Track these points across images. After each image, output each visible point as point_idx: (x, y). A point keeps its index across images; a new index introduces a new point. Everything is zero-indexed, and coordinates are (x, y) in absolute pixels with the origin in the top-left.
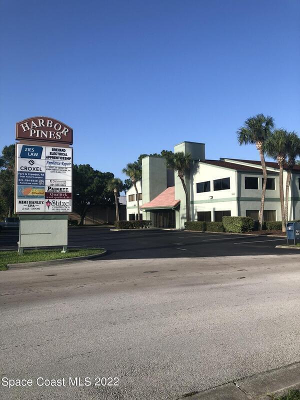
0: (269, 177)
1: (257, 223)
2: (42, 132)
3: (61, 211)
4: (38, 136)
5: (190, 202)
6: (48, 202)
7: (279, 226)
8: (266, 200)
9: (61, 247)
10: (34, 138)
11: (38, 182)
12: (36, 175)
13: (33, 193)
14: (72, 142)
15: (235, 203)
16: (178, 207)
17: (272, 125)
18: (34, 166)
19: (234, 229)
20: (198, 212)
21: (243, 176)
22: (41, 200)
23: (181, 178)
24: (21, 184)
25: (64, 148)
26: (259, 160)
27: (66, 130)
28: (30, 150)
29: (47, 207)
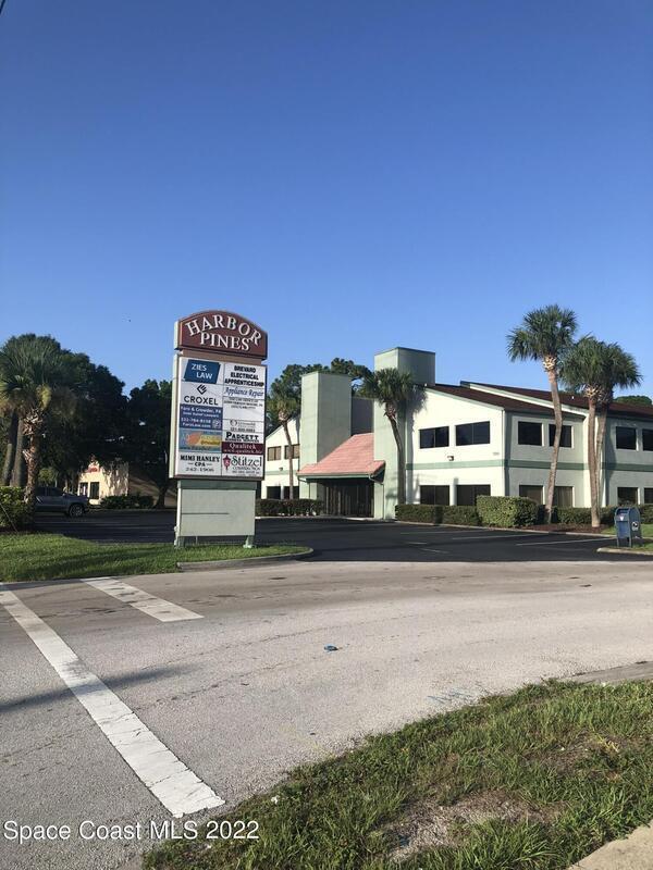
0: (567, 423)
1: (542, 510)
2: (220, 337)
3: (247, 475)
4: (213, 344)
5: (405, 466)
6: (227, 458)
7: (584, 517)
8: (561, 466)
9: (244, 538)
10: (207, 348)
11: (211, 424)
12: (209, 411)
13: (202, 442)
14: (266, 356)
15: (500, 471)
16: (380, 475)
17: (573, 326)
18: (206, 395)
19: (501, 520)
20: (422, 487)
21: (516, 419)
22: (215, 455)
23: (390, 418)
24: (185, 427)
25: (252, 367)
26: (548, 388)
27: (257, 335)
28: (199, 367)
29: (224, 467)
